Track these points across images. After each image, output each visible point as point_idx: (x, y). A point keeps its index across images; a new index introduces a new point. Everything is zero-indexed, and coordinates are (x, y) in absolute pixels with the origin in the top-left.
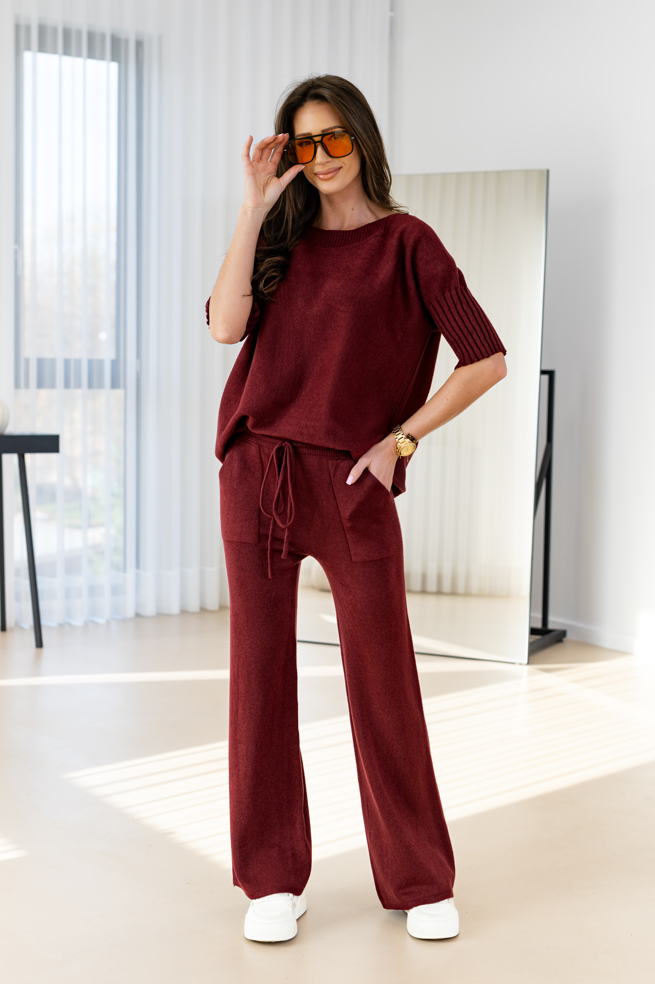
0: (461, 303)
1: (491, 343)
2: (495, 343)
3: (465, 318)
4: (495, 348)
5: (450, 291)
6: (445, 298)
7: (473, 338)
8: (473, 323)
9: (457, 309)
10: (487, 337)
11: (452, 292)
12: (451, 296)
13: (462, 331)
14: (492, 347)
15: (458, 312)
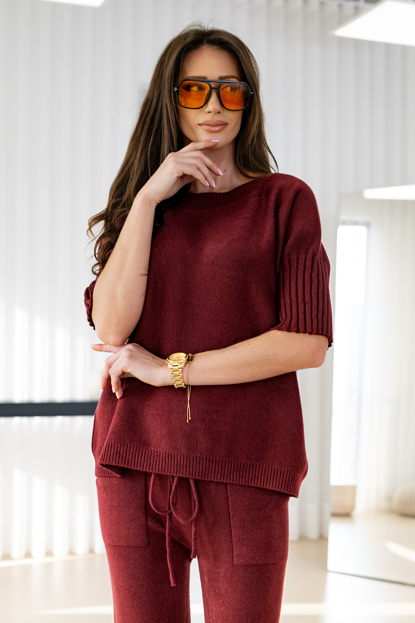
0: (312, 270)
1: (320, 322)
2: (325, 325)
3: (307, 287)
4: (322, 329)
5: (306, 254)
6: (298, 258)
7: (305, 309)
8: (313, 295)
9: (304, 273)
10: (320, 316)
11: (308, 255)
12: (305, 259)
13: (297, 297)
14: (320, 326)
15: (304, 278)
